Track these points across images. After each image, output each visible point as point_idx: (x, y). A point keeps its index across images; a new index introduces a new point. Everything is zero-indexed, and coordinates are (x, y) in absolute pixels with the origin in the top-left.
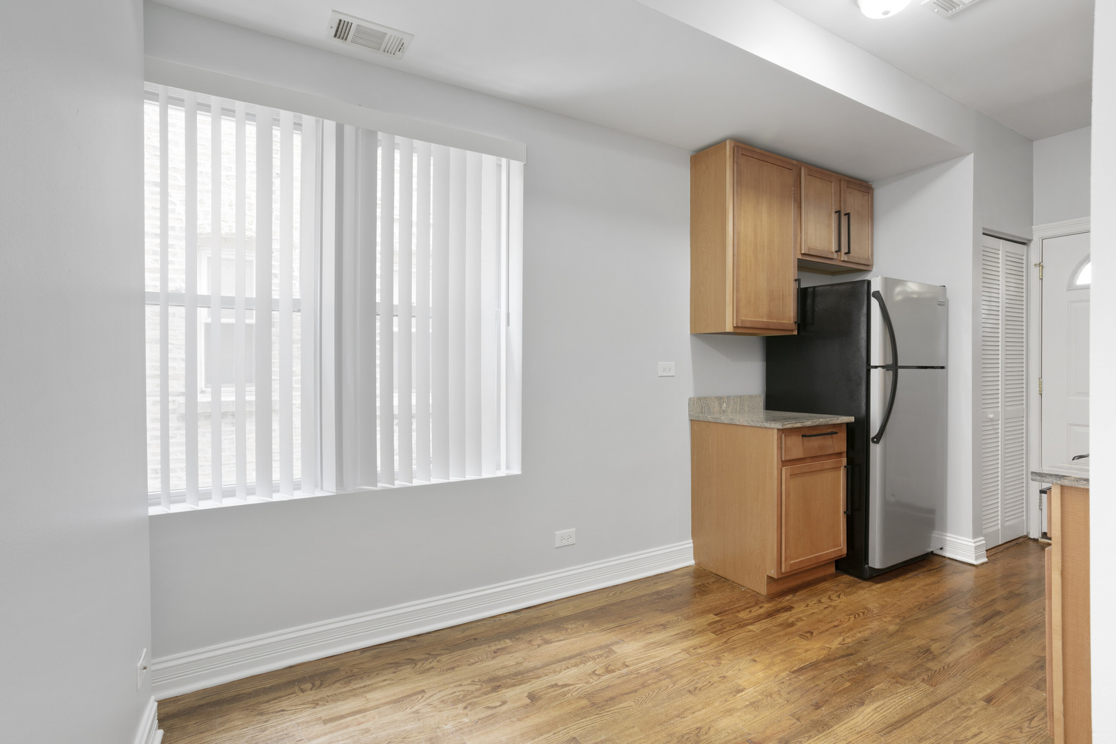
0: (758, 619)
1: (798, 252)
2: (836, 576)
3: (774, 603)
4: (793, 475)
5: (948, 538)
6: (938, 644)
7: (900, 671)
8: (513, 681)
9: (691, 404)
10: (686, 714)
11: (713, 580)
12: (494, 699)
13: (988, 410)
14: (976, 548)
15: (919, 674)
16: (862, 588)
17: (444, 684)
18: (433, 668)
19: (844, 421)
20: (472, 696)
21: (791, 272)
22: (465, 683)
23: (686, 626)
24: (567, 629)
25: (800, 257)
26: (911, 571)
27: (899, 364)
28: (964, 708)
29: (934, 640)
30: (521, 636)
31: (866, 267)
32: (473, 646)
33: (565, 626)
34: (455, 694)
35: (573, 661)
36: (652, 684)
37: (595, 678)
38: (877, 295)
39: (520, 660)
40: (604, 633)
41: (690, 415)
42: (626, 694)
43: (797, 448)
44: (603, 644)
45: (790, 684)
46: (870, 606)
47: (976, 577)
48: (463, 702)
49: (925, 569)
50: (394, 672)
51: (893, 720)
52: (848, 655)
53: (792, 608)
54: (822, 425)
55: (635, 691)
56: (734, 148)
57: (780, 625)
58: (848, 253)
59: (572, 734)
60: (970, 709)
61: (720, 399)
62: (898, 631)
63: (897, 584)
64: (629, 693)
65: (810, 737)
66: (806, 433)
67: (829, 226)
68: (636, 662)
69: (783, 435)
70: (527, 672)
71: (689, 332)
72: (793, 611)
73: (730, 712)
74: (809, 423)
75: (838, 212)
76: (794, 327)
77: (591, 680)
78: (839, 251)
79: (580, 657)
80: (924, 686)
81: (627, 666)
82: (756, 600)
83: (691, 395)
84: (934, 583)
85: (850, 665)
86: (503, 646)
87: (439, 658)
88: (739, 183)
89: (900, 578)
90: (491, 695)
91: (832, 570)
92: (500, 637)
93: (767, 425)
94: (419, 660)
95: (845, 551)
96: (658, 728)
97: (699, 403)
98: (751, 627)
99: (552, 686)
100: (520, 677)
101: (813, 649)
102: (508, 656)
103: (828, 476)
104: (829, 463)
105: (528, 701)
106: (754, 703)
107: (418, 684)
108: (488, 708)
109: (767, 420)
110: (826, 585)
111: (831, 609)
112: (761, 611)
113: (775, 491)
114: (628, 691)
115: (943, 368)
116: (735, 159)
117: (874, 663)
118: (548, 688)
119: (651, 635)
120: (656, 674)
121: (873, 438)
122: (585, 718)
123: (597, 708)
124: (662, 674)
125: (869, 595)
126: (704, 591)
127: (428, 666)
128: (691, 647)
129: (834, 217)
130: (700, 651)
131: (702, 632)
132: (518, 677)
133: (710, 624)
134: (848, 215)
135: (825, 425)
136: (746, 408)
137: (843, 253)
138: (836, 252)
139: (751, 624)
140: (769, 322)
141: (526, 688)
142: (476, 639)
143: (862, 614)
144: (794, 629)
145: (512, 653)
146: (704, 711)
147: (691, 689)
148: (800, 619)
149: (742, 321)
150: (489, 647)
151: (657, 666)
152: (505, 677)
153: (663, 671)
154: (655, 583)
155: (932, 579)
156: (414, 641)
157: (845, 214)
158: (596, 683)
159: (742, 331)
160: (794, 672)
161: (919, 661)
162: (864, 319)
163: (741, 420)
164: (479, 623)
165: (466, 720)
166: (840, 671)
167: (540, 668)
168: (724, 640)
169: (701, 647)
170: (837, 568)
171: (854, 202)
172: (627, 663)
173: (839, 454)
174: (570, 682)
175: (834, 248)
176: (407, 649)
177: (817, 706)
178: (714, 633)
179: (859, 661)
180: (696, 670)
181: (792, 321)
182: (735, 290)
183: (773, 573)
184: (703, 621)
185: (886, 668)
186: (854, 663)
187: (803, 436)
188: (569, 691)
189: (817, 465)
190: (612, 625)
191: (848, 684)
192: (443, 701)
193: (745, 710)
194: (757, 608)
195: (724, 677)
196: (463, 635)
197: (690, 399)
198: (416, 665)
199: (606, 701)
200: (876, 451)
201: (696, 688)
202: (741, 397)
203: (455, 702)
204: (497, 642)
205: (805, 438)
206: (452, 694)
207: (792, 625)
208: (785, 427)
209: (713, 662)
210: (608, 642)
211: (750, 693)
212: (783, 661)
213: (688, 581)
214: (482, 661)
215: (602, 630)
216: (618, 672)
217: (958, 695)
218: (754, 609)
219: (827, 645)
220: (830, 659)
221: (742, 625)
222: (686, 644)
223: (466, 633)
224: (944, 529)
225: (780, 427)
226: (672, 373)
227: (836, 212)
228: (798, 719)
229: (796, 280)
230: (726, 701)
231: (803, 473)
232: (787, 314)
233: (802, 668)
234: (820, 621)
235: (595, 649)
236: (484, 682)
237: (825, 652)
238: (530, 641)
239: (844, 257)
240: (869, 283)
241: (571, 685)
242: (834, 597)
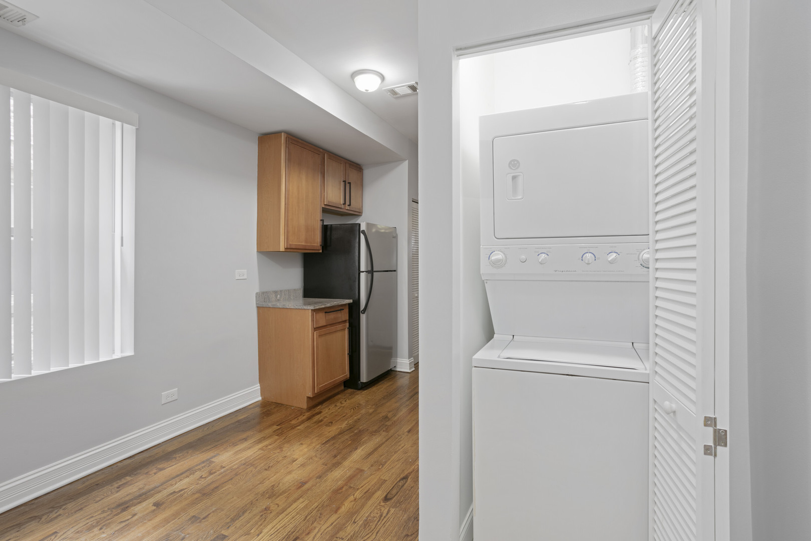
0: (303, 422)
1: (323, 203)
2: (344, 390)
3: (311, 412)
4: (320, 336)
5: (398, 361)
6: (391, 413)
7: (374, 430)
8: (139, 500)
9: (258, 296)
10: (264, 481)
11: (274, 406)
12: (126, 515)
13: (415, 292)
14: (410, 363)
15: (382, 429)
16: (357, 394)
17: (75, 522)
18: (60, 515)
19: (347, 303)
20: (105, 520)
21: (319, 215)
22: (96, 514)
23: (259, 436)
24: (175, 458)
25: (324, 206)
26: (381, 381)
27: (374, 270)
28: (399, 437)
29: (389, 412)
30: (138, 472)
31: (358, 214)
32: (97, 490)
33: (174, 456)
34: (89, 524)
35: (184, 475)
36: (241, 472)
37: (203, 480)
38: (363, 232)
39: (141, 486)
40: (204, 453)
41: (256, 304)
42: (226, 482)
43: (322, 319)
44: (205, 459)
45: (321, 450)
46: (361, 403)
47: (410, 378)
48: (96, 526)
49: (387, 379)
50: (18, 531)
51: (370, 452)
52: (350, 429)
53: (321, 412)
54: (335, 306)
55: (232, 479)
56: (286, 138)
57: (315, 422)
58: (350, 205)
59: (192, 514)
60: (402, 437)
61: (276, 292)
62: (373, 412)
63: (374, 389)
64: (227, 481)
65: (332, 471)
66: (327, 311)
67: (340, 189)
68: (229, 463)
69: (315, 313)
70: (149, 492)
71: (256, 250)
72: (322, 414)
73: (290, 473)
74: (328, 305)
75: (345, 181)
76: (320, 248)
77: (200, 482)
78: (345, 204)
79: (190, 471)
80: (384, 434)
81: (224, 467)
82: (301, 412)
83: (258, 291)
84: (391, 385)
85: (351, 433)
86: (125, 482)
87: (64, 507)
88: (289, 160)
89: (376, 386)
90: (121, 514)
91: (342, 388)
92: (119, 477)
93: (305, 307)
94: (43, 515)
95: (348, 376)
96: (249, 493)
97: (262, 296)
98: (299, 428)
99: (172, 494)
100: (144, 496)
101: (333, 430)
102: (130, 487)
103: (339, 334)
104: (340, 327)
105: (154, 508)
106: (303, 464)
107: (48, 530)
108: (122, 522)
109: (305, 304)
110: (339, 396)
111: (342, 408)
112: (304, 417)
113: (311, 346)
114: (226, 480)
115: (395, 271)
116: (287, 146)
117: (362, 429)
118: (168, 496)
119: (237, 446)
120: (244, 466)
121: (362, 311)
122: (199, 503)
123: (207, 496)
124: (248, 465)
125: (361, 397)
126: (269, 414)
127: (55, 515)
128: (263, 447)
129: (342, 184)
130: (270, 447)
131: (270, 437)
132: (142, 497)
133: (274, 432)
134: (350, 183)
135: (337, 306)
136: (292, 297)
137: (347, 205)
138: (343, 204)
139: (299, 425)
140: (305, 245)
141: (152, 500)
142: (97, 485)
143: (358, 407)
144: (322, 423)
145: (133, 484)
146: (275, 476)
147: (266, 468)
148: (326, 417)
149: (290, 244)
150: (111, 486)
151: (243, 462)
152: (132, 500)
153: (248, 464)
154: (236, 416)
155: (391, 383)
156: (33, 504)
157: (348, 183)
158: (203, 482)
159: (289, 250)
160: (323, 444)
161: (383, 423)
162: (357, 245)
163: (290, 305)
164: (97, 474)
165: (104, 535)
166: (346, 437)
167: (159, 486)
168: (284, 438)
169: (270, 445)
170: (344, 387)
171: (353, 176)
172: (224, 466)
173: (345, 321)
174: (184, 488)
175: (342, 202)
176: (27, 511)
177: (335, 456)
178: (277, 435)
179: (355, 430)
180: (269, 458)
181: (319, 244)
182: (286, 226)
183: (310, 394)
184: (269, 431)
185: (368, 430)
186: (353, 432)
187: (325, 313)
188: (184, 493)
189: (333, 328)
190: (209, 447)
191: (350, 442)
192: (78, 532)
193: (298, 469)
194: (301, 417)
195: (285, 457)
196: (84, 485)
197: (257, 294)
198: (41, 519)
199: (213, 490)
200: (363, 317)
201: (269, 467)
202: (288, 290)
203: (90, 529)
204: (118, 481)
205: (326, 314)
206: (85, 525)
207: (322, 421)
208: (315, 308)
209: (278, 451)
210: (209, 457)
211: (301, 460)
212: (317, 440)
213: (258, 410)
214: (108, 496)
215: (203, 452)
216: (218, 473)
217: (397, 433)
218: (299, 418)
219: (340, 427)
220: (341, 433)
221: (293, 427)
222: (260, 446)
223: (87, 483)
224: (396, 357)
225: (312, 308)
226: (245, 277)
227: (343, 181)
228: (326, 465)
229: (321, 220)
230: (287, 468)
231: (325, 334)
232: (316, 241)
233: (327, 441)
234: (336, 415)
235: (200, 464)
236: (113, 508)
237: (339, 430)
238: (148, 472)
239: (347, 208)
240: (360, 225)
241: (186, 489)
242: (343, 402)
